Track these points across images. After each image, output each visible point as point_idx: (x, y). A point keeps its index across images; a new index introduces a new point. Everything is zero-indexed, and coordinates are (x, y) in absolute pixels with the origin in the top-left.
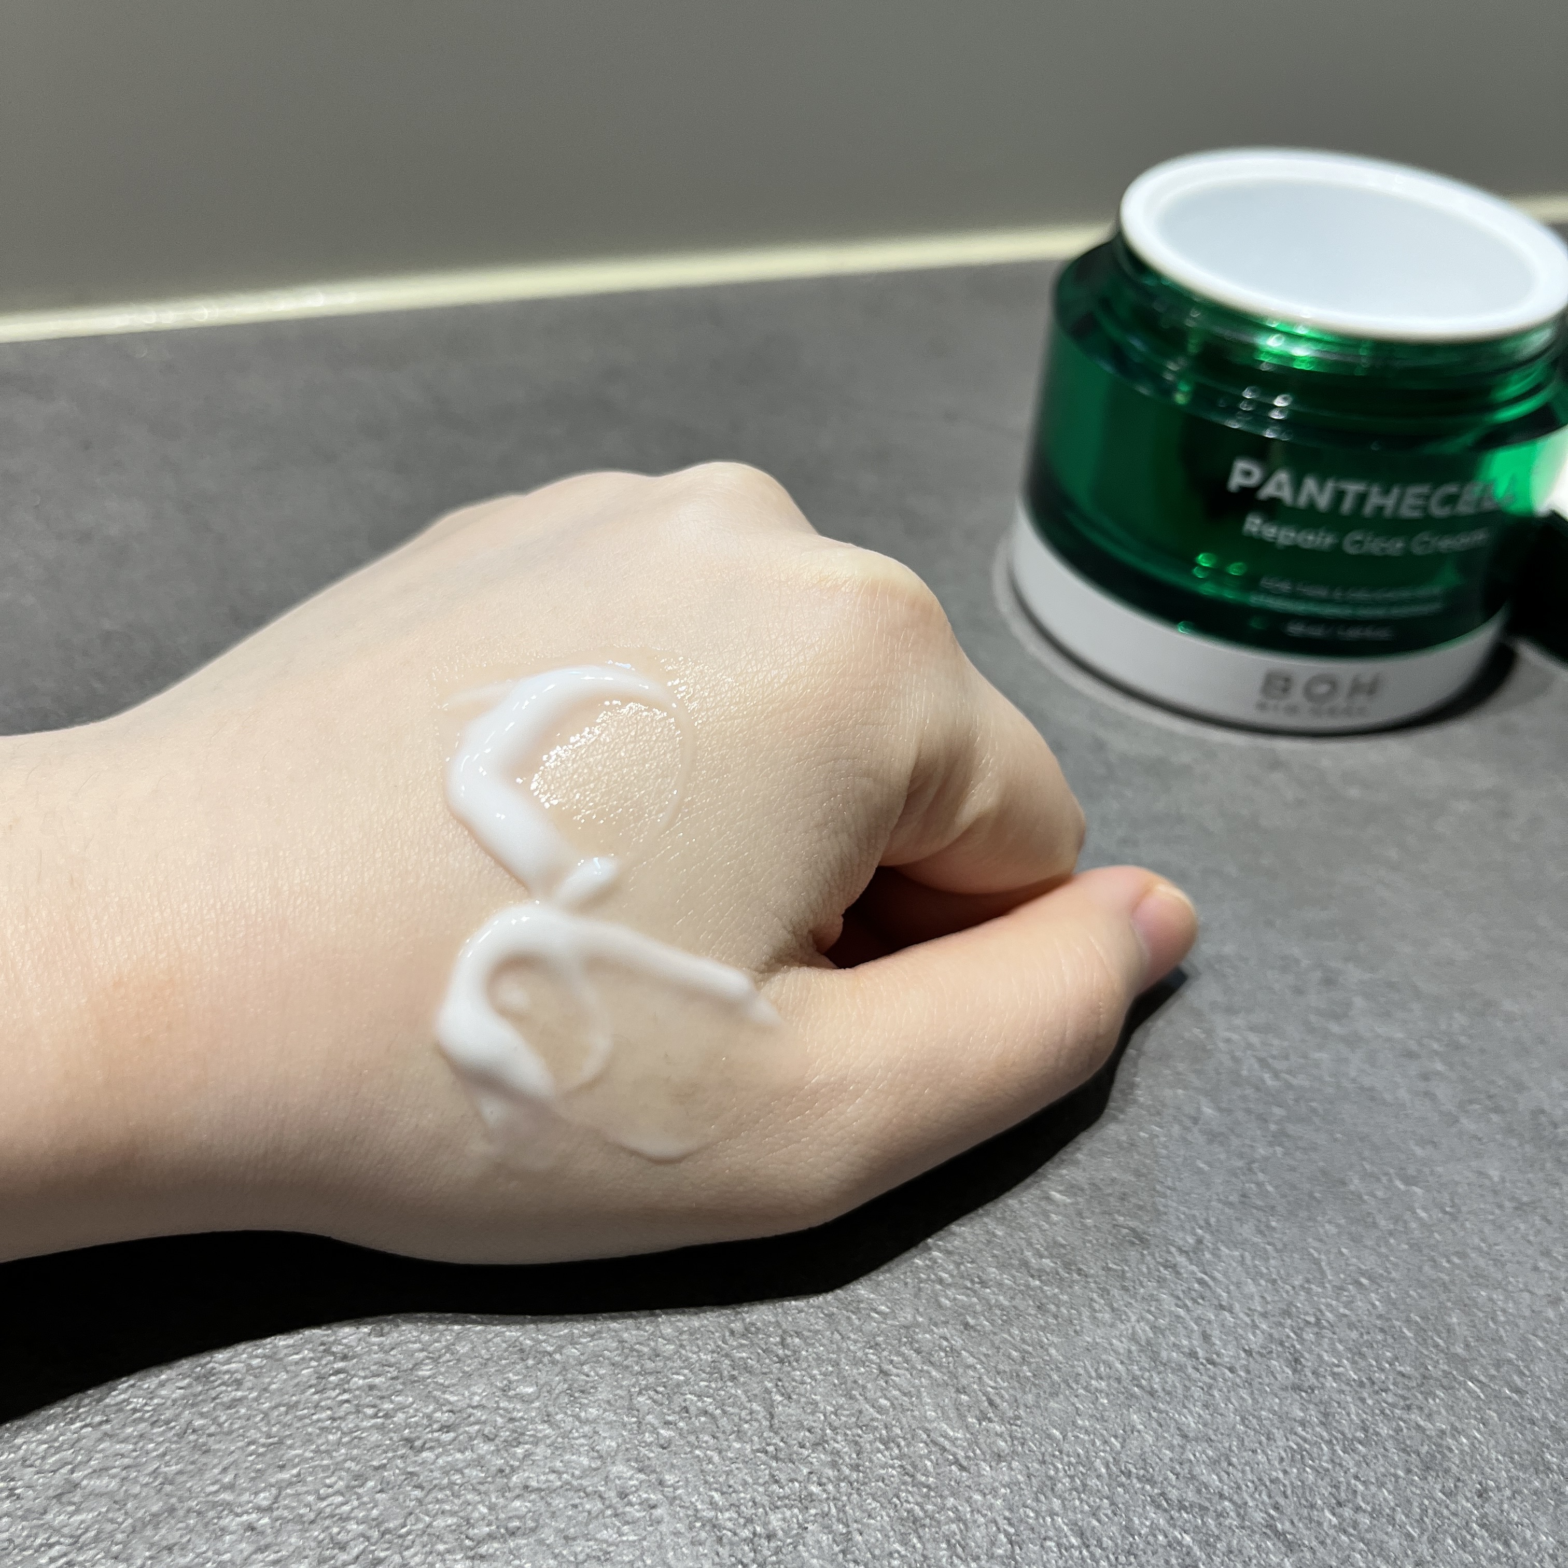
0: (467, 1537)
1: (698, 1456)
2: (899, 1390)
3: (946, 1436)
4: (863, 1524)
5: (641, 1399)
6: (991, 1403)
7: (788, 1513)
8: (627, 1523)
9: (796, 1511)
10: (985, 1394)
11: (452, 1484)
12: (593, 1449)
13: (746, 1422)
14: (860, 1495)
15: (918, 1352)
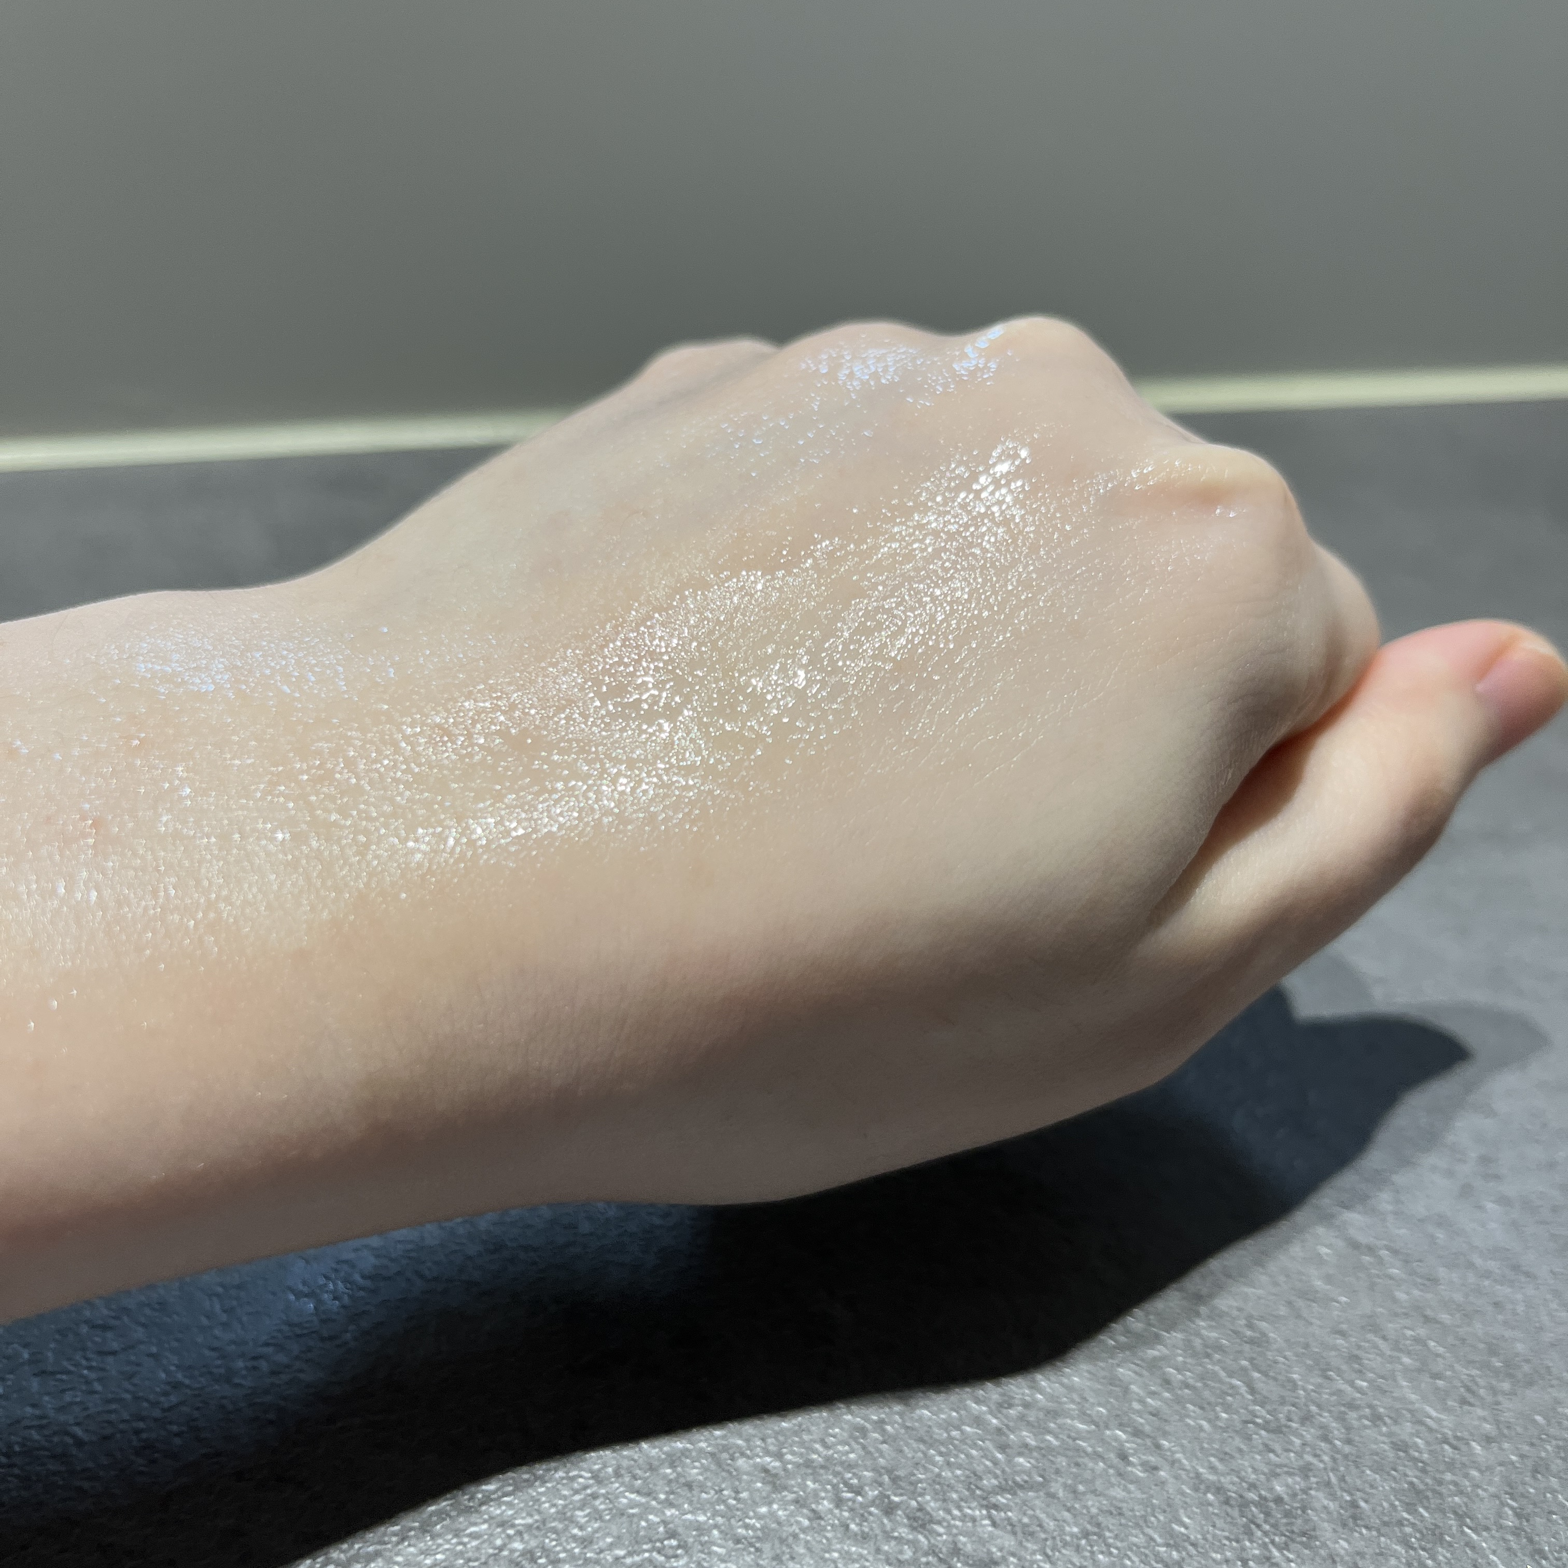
0: (978, 1488)
1: (1188, 1425)
2: (1375, 1373)
3: (1430, 1417)
4: (1368, 1494)
5: (1121, 1370)
6: (1469, 1390)
7: (1290, 1480)
8: (1132, 1482)
9: (1298, 1479)
10: (1462, 1382)
11: (951, 1439)
12: (1084, 1414)
13: (1230, 1395)
14: (1357, 1467)
15: (1384, 1338)
